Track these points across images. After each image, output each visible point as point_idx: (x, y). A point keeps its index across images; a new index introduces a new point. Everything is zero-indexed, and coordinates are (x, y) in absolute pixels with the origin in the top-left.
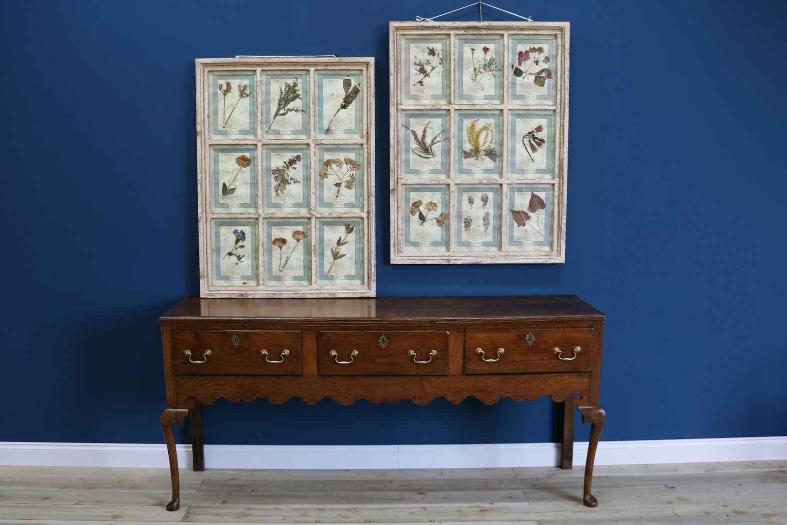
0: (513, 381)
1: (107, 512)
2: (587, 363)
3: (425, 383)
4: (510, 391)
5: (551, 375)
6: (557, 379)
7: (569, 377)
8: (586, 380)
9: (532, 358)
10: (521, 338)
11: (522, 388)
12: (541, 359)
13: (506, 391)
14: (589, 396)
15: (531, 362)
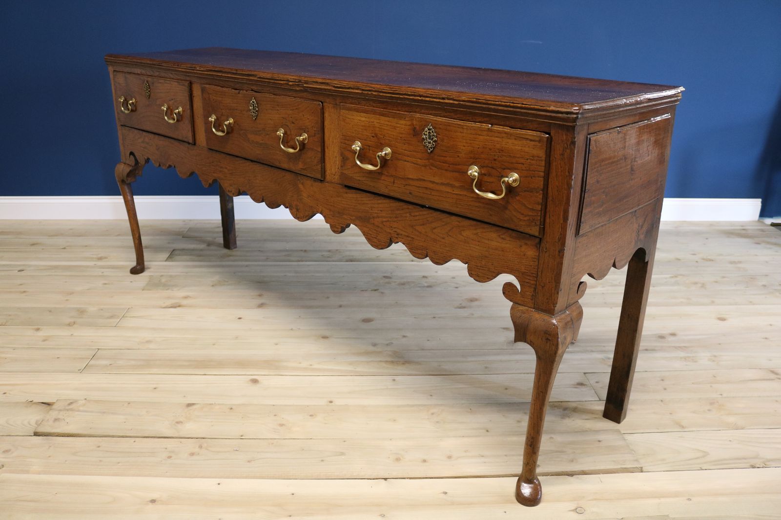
0: (408, 215)
1: (92, 255)
2: (530, 214)
3: (301, 186)
4: (404, 233)
5: (467, 223)
6: (476, 234)
7: (499, 236)
8: (531, 252)
9: (432, 179)
10: (416, 133)
11: (420, 233)
12: (448, 185)
13: (399, 231)
14: (535, 289)
15: (431, 186)
